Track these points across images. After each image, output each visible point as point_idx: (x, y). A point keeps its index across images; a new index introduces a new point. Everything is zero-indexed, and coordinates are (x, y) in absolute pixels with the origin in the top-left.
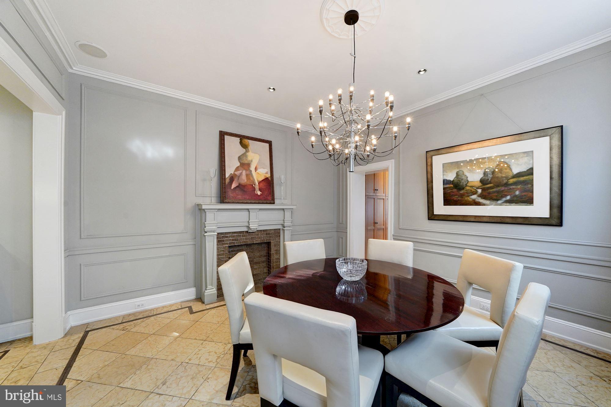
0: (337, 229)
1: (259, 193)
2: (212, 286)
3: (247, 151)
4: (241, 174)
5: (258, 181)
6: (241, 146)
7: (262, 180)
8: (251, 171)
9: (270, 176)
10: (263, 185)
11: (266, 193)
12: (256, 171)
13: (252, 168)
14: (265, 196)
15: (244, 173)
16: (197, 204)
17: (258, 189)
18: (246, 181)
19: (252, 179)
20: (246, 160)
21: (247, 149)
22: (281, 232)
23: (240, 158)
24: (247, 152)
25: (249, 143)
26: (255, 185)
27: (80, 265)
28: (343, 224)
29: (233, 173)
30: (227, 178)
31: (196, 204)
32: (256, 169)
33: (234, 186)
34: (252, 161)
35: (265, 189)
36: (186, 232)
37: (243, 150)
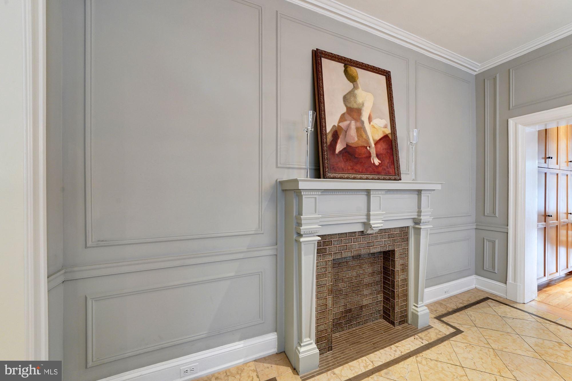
0: (476, 225)
1: (377, 162)
2: (310, 337)
3: (355, 87)
4: (349, 126)
5: (374, 140)
6: (346, 78)
7: (380, 139)
8: (363, 123)
9: (390, 132)
10: (382, 148)
11: (387, 161)
12: (370, 123)
13: (365, 118)
14: (385, 167)
15: (353, 125)
16: (280, 182)
17: (375, 155)
18: (356, 139)
19: (364, 136)
20: (355, 102)
21: (355, 83)
22: (412, 233)
23: (346, 99)
24: (356, 89)
25: (358, 73)
26: (369, 147)
27: (86, 298)
28: (496, 217)
29: (336, 125)
30: (329, 132)
31: (278, 181)
32: (370, 119)
33: (339, 147)
34: (363, 104)
35: (385, 155)
36: (262, 232)
37: (349, 86)
